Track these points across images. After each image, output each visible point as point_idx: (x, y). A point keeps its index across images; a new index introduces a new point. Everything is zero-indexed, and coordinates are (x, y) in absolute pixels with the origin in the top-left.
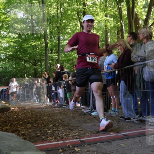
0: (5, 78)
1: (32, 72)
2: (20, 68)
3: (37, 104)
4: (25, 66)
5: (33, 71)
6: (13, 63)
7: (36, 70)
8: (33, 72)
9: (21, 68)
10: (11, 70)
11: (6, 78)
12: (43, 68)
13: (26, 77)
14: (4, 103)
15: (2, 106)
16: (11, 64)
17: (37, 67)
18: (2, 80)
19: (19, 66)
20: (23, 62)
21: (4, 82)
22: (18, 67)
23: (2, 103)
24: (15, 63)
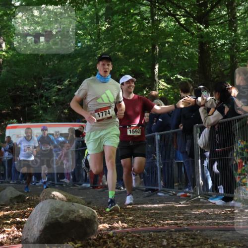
0: (60, 82)
1: (184, 55)
2: (130, 33)
3: (216, 207)
4: (156, 23)
5: (194, 51)
6: (98, 11)
7: (204, 45)
8: (191, 56)
9: (137, 35)
10: (89, 47)
11: (66, 82)
12: (239, 32)
13: (160, 78)
14: (61, 200)
15: (57, 210)
16: (91, 17)
17: (210, 29)
18: (46, 94)
19: (127, 24)
20: (143, 8)
21: (56, 101)
22: (121, 28)
23: (54, 198)
24: (108, 9)
